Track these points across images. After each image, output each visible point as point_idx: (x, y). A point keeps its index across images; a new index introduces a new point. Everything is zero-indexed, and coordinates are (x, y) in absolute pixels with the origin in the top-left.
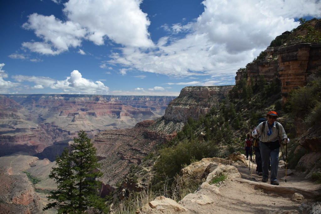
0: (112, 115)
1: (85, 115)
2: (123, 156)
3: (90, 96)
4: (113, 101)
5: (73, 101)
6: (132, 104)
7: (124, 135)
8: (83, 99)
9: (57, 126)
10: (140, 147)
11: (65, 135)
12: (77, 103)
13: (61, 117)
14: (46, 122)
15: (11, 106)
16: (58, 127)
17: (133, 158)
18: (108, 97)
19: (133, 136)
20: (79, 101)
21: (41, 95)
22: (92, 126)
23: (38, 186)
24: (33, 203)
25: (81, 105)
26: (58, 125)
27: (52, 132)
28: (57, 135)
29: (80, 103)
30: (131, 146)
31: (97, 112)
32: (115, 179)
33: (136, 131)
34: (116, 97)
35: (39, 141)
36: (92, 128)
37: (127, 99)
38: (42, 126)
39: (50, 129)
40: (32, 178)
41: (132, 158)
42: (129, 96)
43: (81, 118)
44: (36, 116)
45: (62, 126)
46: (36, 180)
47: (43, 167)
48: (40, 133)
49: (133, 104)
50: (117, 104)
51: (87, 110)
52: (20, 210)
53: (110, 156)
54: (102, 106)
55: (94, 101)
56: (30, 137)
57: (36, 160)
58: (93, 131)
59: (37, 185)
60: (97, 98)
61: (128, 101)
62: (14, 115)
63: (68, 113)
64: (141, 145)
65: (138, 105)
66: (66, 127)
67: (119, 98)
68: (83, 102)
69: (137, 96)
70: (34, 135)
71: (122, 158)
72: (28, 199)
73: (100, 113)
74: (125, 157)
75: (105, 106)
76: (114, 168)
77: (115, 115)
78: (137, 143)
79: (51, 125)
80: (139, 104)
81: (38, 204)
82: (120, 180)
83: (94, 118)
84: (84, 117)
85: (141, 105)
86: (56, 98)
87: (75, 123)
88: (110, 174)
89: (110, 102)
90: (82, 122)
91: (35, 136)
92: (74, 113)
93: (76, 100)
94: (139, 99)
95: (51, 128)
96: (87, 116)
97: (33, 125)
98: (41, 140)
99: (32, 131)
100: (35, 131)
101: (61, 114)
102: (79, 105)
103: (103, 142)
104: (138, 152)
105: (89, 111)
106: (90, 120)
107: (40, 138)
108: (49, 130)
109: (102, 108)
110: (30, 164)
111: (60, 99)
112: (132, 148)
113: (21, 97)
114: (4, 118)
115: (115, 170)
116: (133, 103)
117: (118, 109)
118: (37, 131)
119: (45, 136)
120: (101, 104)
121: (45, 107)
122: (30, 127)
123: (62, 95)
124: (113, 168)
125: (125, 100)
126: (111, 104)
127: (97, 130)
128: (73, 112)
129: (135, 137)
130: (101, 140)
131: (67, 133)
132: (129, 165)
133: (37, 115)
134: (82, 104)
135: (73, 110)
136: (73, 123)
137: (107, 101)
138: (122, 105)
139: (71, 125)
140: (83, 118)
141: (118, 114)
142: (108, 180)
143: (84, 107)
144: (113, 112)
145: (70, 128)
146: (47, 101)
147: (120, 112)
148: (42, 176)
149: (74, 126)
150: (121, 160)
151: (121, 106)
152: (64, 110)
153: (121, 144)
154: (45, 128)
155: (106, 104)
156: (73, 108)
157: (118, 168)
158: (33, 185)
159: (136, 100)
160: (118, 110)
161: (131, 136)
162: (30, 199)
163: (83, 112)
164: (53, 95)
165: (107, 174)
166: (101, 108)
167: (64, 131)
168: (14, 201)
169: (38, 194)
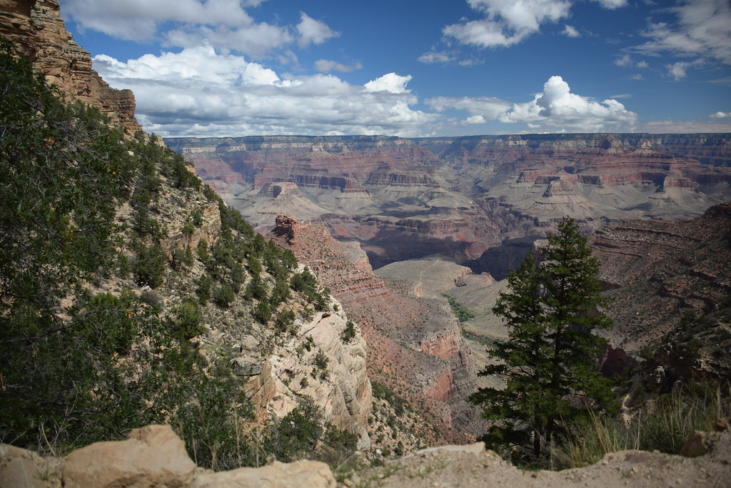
0: (643, 183)
1: (574, 183)
2: (666, 286)
3: (588, 137)
4: (646, 147)
5: (548, 149)
6: (700, 157)
7: (671, 235)
8: (570, 144)
9: (512, 206)
10: (714, 270)
11: (526, 227)
12: (556, 154)
13: (519, 185)
14: (489, 196)
15: (422, 162)
16: (513, 209)
17: (692, 296)
18: (635, 139)
19: (696, 240)
20: (562, 148)
21: (480, 137)
22: (591, 208)
23: (470, 326)
24: (458, 358)
25: (565, 158)
26: (514, 204)
27: (501, 217)
28: (510, 226)
29: (565, 155)
30: (689, 264)
31: (603, 175)
32: (639, 340)
33: (707, 227)
34: (656, 137)
35: (473, 236)
36: (589, 214)
37: (685, 144)
38: (481, 205)
39: (495, 211)
40: (459, 309)
41: (689, 294)
42: (691, 135)
43: (564, 188)
44: (468, 184)
45: (522, 206)
46: (465, 314)
47: (481, 289)
48: (476, 219)
49: (704, 157)
50: (657, 157)
51: (579, 171)
52: (433, 366)
53: (631, 283)
54: (617, 161)
55: (598, 149)
56: (457, 225)
57: (467, 274)
58: (591, 219)
59: (466, 323)
60: (604, 142)
61: (687, 147)
62: (428, 181)
63: (536, 178)
64: (717, 266)
65: (718, 158)
66: (530, 208)
67: (662, 141)
68: (571, 152)
69: (715, 135)
70: (464, 222)
71: (663, 292)
72: (449, 348)
73: (611, 177)
74: (670, 289)
75: (626, 161)
76: (638, 313)
77: (649, 183)
78: (706, 259)
79: (499, 202)
80: (720, 155)
81: (467, 363)
82: (652, 345)
83: (595, 190)
84: (571, 186)
85: (724, 159)
86: (511, 143)
87: (551, 199)
88: (627, 325)
89: (638, 152)
90: (566, 197)
91: (466, 225)
92: (549, 178)
93: (555, 146)
94: (720, 143)
95: (498, 210)
96: (580, 185)
97: (462, 202)
98: (478, 233)
99: (461, 213)
100: (466, 213)
101: (519, 179)
102: (560, 158)
103: (615, 247)
104: (708, 282)
105: (585, 174)
106: (586, 194)
107: (477, 229)
108: (494, 214)
109: (618, 166)
110: (455, 281)
111: (519, 145)
112: (692, 271)
113: (442, 142)
114: (410, 186)
115: (642, 319)
116: (701, 154)
117: (658, 167)
118: (470, 214)
119: (486, 225)
120: (615, 155)
121: (486, 164)
122: (457, 204)
123: (524, 137)
124: (635, 312)
125: (679, 145)
126: (641, 156)
127: (601, 218)
128: (547, 175)
129: (703, 242)
130: (610, 244)
131: (533, 222)
132: (678, 312)
133: (470, 181)
134: (570, 155)
135: (546, 170)
136: (545, 200)
137: (631, 149)
138: (671, 157)
139: (542, 204)
140: (569, 190)
141: (658, 181)
142: (621, 340)
143: (573, 164)
144: (645, 176)
145: (538, 211)
146: (491, 151)
147: (665, 176)
148: (478, 307)
149: (549, 207)
150: (659, 297)
151: (668, 161)
152: (527, 170)
153: (660, 258)
154: (486, 209)
155: (628, 157)
156: (548, 165)
157: (650, 315)
158: (459, 322)
159: (713, 144)
160: (658, 171)
161: (691, 240)
162: (452, 349)
163: (570, 175)
164: (505, 138)
165: (619, 324)
166: (613, 167)
167: (525, 216)
168: (424, 347)
169: (467, 342)
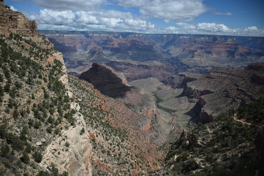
0: (227, 54)
1: (203, 53)
3: (209, 36)
4: (229, 41)
5: (194, 40)
6: (249, 45)
7: (233, 75)
8: (203, 38)
9: (180, 60)
11: (185, 68)
12: (197, 42)
13: (183, 53)
14: (172, 57)
15: (149, 43)
16: (180, 61)
17: (238, 98)
18: (226, 38)
19: (242, 77)
20: (200, 40)
23: (161, 104)
24: (155, 116)
25: (200, 44)
27: (176, 64)
28: (178, 68)
29: (200, 42)
30: (238, 86)
31: (213, 50)
32: (218, 112)
33: (246, 73)
34: (232, 37)
35: (165, 71)
36: (207, 64)
38: (169, 59)
40: (157, 98)
41: (236, 97)
42: (246, 37)
43: (199, 55)
45: (183, 60)
46: (159, 100)
47: (166, 91)
48: (167, 65)
50: (233, 45)
51: (205, 49)
52: (145, 119)
53: (218, 91)
54: (219, 45)
55: (212, 41)
56: (160, 67)
57: (161, 85)
58: (208, 67)
59: (160, 103)
60: (215, 38)
61: (245, 41)
63: (189, 50)
66: (186, 62)
67: (236, 38)
70: (162, 66)
71: (227, 96)
72: (151, 113)
73: (216, 51)
74: (230, 95)
75: (222, 46)
76: (218, 103)
78: (243, 85)
79: (175, 59)
81: (158, 118)
83: (210, 55)
86: (181, 37)
87: (194, 59)
88: (214, 107)
89: (227, 42)
90: (199, 58)
94: (256, 40)
95: (175, 62)
96: (205, 54)
98: (167, 70)
99: (161, 62)
101: (183, 50)
102: (199, 43)
103: (213, 78)
104: (243, 93)
105: (207, 50)
106: (207, 57)
107: (167, 68)
108: (173, 63)
109: (219, 47)
110: (157, 87)
111: (184, 38)
113: (156, 35)
114: (144, 52)
115: (219, 105)
117: (233, 49)
118: (165, 63)
119: (170, 67)
120: (218, 43)
121: (172, 44)
122: (160, 59)
123: (186, 35)
124: (218, 102)
125: (243, 40)
126: (227, 44)
127: (211, 66)
128: (193, 50)
129: (244, 78)
130: (212, 77)
131: (187, 66)
134: (202, 42)
135: (193, 48)
137: (224, 41)
138: (238, 45)
139: (191, 60)
140: (201, 56)
142: (212, 112)
143: (203, 46)
144: (228, 51)
145: (189, 63)
146: (174, 40)
148: (164, 98)
149: (193, 61)
151: (237, 46)
152: (186, 47)
153: (229, 83)
154: (171, 61)
155: (223, 44)
156: (194, 46)
157: (222, 104)
158: (156, 103)
161: (240, 77)
162: (153, 113)
163: (202, 50)
166: (217, 48)
167: (184, 64)
168: (142, 112)
169: (159, 110)
